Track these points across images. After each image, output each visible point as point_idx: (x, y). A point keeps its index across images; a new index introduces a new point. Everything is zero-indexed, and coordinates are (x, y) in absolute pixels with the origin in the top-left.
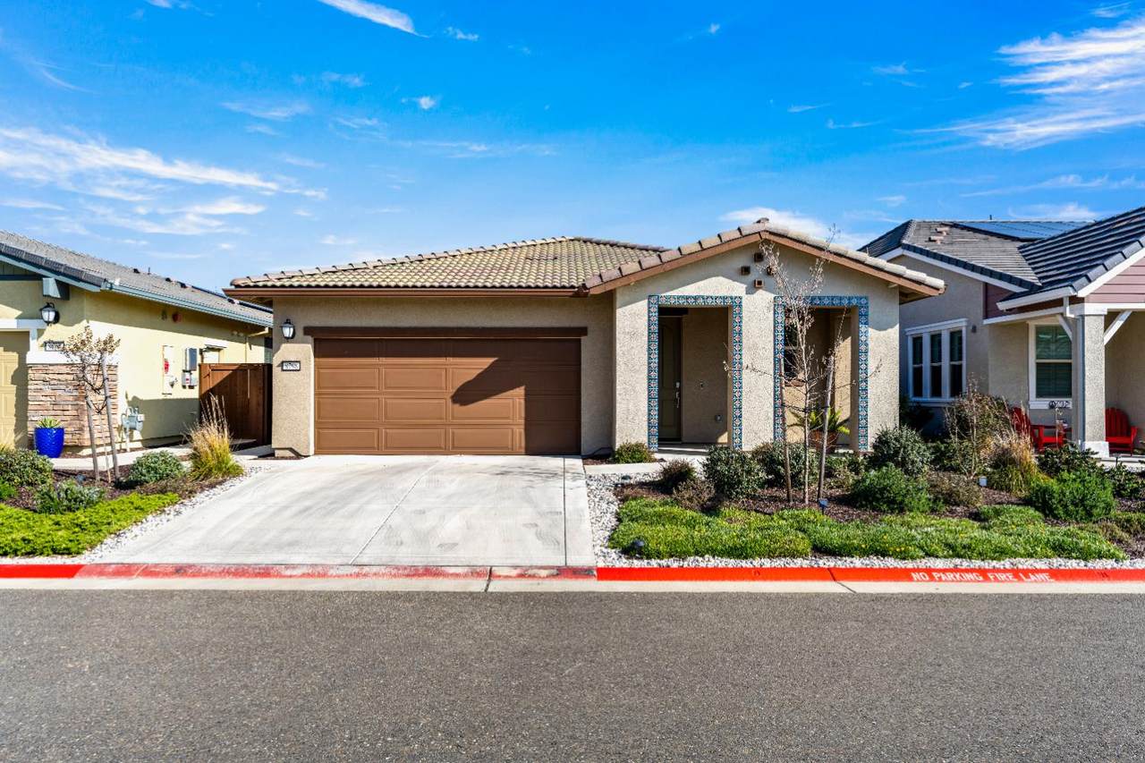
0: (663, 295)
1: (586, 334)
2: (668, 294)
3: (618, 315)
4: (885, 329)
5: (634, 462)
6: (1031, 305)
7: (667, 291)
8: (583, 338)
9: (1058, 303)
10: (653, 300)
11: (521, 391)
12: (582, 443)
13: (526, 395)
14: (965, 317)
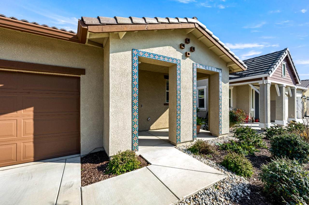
0: (141, 50)
1: (84, 74)
2: (144, 50)
3: (110, 58)
4: (226, 83)
5: (128, 171)
6: (250, 80)
7: (142, 49)
8: (81, 76)
9: (260, 79)
10: (135, 52)
11: (30, 111)
12: (81, 147)
13: (35, 116)
14: (206, 85)
